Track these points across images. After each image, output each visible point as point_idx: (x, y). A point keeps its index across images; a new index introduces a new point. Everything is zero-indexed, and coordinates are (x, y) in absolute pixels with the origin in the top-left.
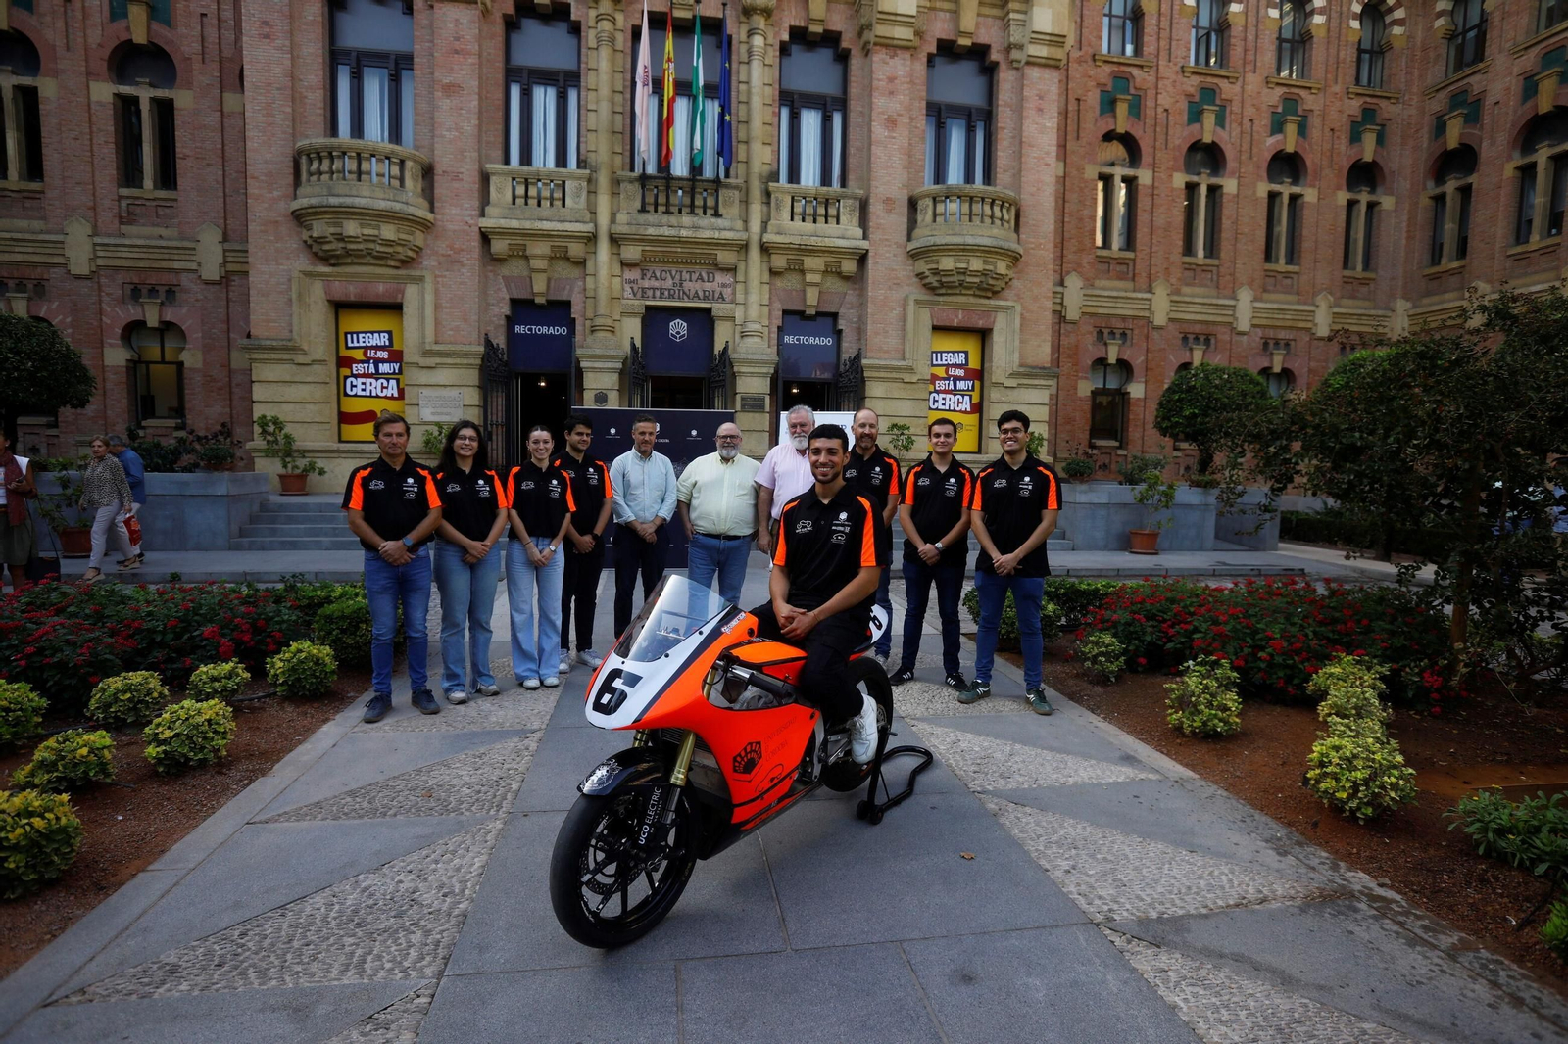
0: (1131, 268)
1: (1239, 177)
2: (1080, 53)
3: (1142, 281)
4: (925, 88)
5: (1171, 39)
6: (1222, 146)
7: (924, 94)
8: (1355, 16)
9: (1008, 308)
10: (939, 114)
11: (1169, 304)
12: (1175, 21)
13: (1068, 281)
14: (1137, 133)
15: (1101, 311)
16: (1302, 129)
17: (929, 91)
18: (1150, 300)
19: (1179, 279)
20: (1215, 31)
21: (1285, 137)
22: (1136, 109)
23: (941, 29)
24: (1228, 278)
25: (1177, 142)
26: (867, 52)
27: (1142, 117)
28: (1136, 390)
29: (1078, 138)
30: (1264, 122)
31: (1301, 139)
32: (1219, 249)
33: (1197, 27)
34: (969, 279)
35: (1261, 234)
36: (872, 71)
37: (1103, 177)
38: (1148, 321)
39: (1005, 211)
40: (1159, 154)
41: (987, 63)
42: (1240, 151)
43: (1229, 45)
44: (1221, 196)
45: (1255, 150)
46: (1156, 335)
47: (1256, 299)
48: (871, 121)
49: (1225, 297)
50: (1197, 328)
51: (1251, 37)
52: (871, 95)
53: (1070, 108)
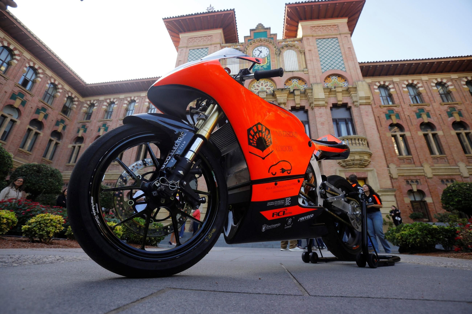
0: (412, 160)
1: (442, 130)
2: (376, 106)
3: (418, 163)
4: (331, 115)
5: (403, 99)
6: (432, 122)
7: (331, 116)
8: (464, 85)
9: (371, 170)
10: (336, 122)
11: (431, 170)
12: (403, 94)
13: (390, 166)
14: (400, 122)
15: (405, 174)
16: (460, 114)
17: (332, 115)
18: (423, 169)
19: (432, 162)
20: (417, 95)
21: (455, 118)
22: (398, 116)
23: (332, 101)
24: (452, 160)
25: (416, 123)
26: (312, 109)
27: (401, 119)
28: (428, 200)
29: (381, 126)
30: (445, 115)
31: (461, 117)
32: (444, 152)
33: (410, 95)
34: (356, 162)
35: (459, 145)
36: (315, 113)
37: (393, 136)
38: (425, 176)
39: (363, 142)
40: (410, 128)
41: (348, 107)
42: (439, 123)
43: (423, 97)
44: (438, 136)
45: (445, 122)
46: (430, 180)
47: (467, 166)
48: (316, 124)
49: (453, 166)
50: (446, 177)
51: (430, 94)
52: (315, 118)
53: (377, 119)
